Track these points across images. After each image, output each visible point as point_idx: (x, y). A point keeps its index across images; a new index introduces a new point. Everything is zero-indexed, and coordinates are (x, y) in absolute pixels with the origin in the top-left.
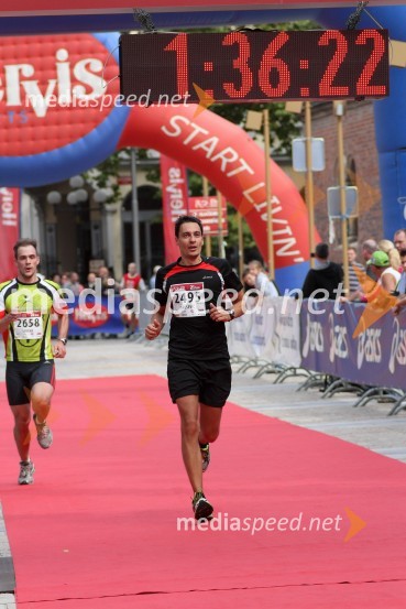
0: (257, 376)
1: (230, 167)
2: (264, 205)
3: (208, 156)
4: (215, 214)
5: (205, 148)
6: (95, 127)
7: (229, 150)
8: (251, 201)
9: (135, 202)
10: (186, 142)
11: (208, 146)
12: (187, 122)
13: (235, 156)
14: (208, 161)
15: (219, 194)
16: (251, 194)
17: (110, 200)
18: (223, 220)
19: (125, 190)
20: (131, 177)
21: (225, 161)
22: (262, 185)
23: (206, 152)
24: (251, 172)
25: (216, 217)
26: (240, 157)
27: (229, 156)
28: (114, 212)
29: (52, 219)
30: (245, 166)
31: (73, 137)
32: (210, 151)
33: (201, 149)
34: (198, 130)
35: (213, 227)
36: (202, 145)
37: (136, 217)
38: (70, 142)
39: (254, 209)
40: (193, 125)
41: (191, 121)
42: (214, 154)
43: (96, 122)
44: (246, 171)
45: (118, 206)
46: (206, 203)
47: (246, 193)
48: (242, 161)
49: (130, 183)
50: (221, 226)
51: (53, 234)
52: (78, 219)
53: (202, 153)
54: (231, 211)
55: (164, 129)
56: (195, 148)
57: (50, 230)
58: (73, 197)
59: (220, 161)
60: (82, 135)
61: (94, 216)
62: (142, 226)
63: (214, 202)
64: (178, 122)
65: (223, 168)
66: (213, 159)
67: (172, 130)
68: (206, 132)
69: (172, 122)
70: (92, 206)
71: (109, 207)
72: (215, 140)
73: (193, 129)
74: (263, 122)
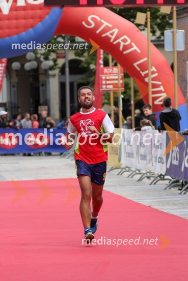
0: (140, 180)
1: (126, 48)
2: (147, 72)
3: (112, 41)
4: (116, 77)
5: (110, 36)
6: (40, 21)
7: (125, 37)
8: (139, 69)
9: (67, 69)
10: (98, 32)
11: (112, 34)
12: (99, 19)
13: (129, 41)
14: (112, 43)
15: (119, 65)
16: (138, 65)
17: (52, 68)
18: (121, 82)
19: (61, 62)
20: (65, 53)
21: (122, 44)
22: (145, 59)
23: (110, 38)
24: (139, 51)
25: (117, 79)
26: (131, 42)
27: (125, 41)
28: (54, 76)
29: (15, 79)
30: (135, 48)
31: (26, 28)
32: (113, 37)
33: (107, 36)
34: (105, 24)
35: (115, 86)
36: (108, 34)
37: (68, 79)
38: (24, 31)
39: (141, 75)
40: (102, 21)
41: (101, 18)
42: (115, 40)
43: (41, 18)
44: (135, 50)
45: (56, 72)
46: (111, 70)
47: (135, 64)
48: (133, 44)
49: (64, 57)
50: (120, 85)
51: (15, 89)
52: (31, 80)
53: (108, 38)
54: (126, 76)
55: (84, 23)
56: (103, 36)
57: (14, 87)
58: (28, 66)
59: (119, 44)
60: (32, 26)
61: (41, 78)
62: (72, 84)
63: (116, 70)
64: (93, 19)
65: (121, 48)
66: (115, 43)
67: (89, 24)
68: (110, 26)
69: (89, 19)
70: (40, 72)
71: (51, 72)
72: (116, 31)
73: (103, 24)
74: (146, 19)
